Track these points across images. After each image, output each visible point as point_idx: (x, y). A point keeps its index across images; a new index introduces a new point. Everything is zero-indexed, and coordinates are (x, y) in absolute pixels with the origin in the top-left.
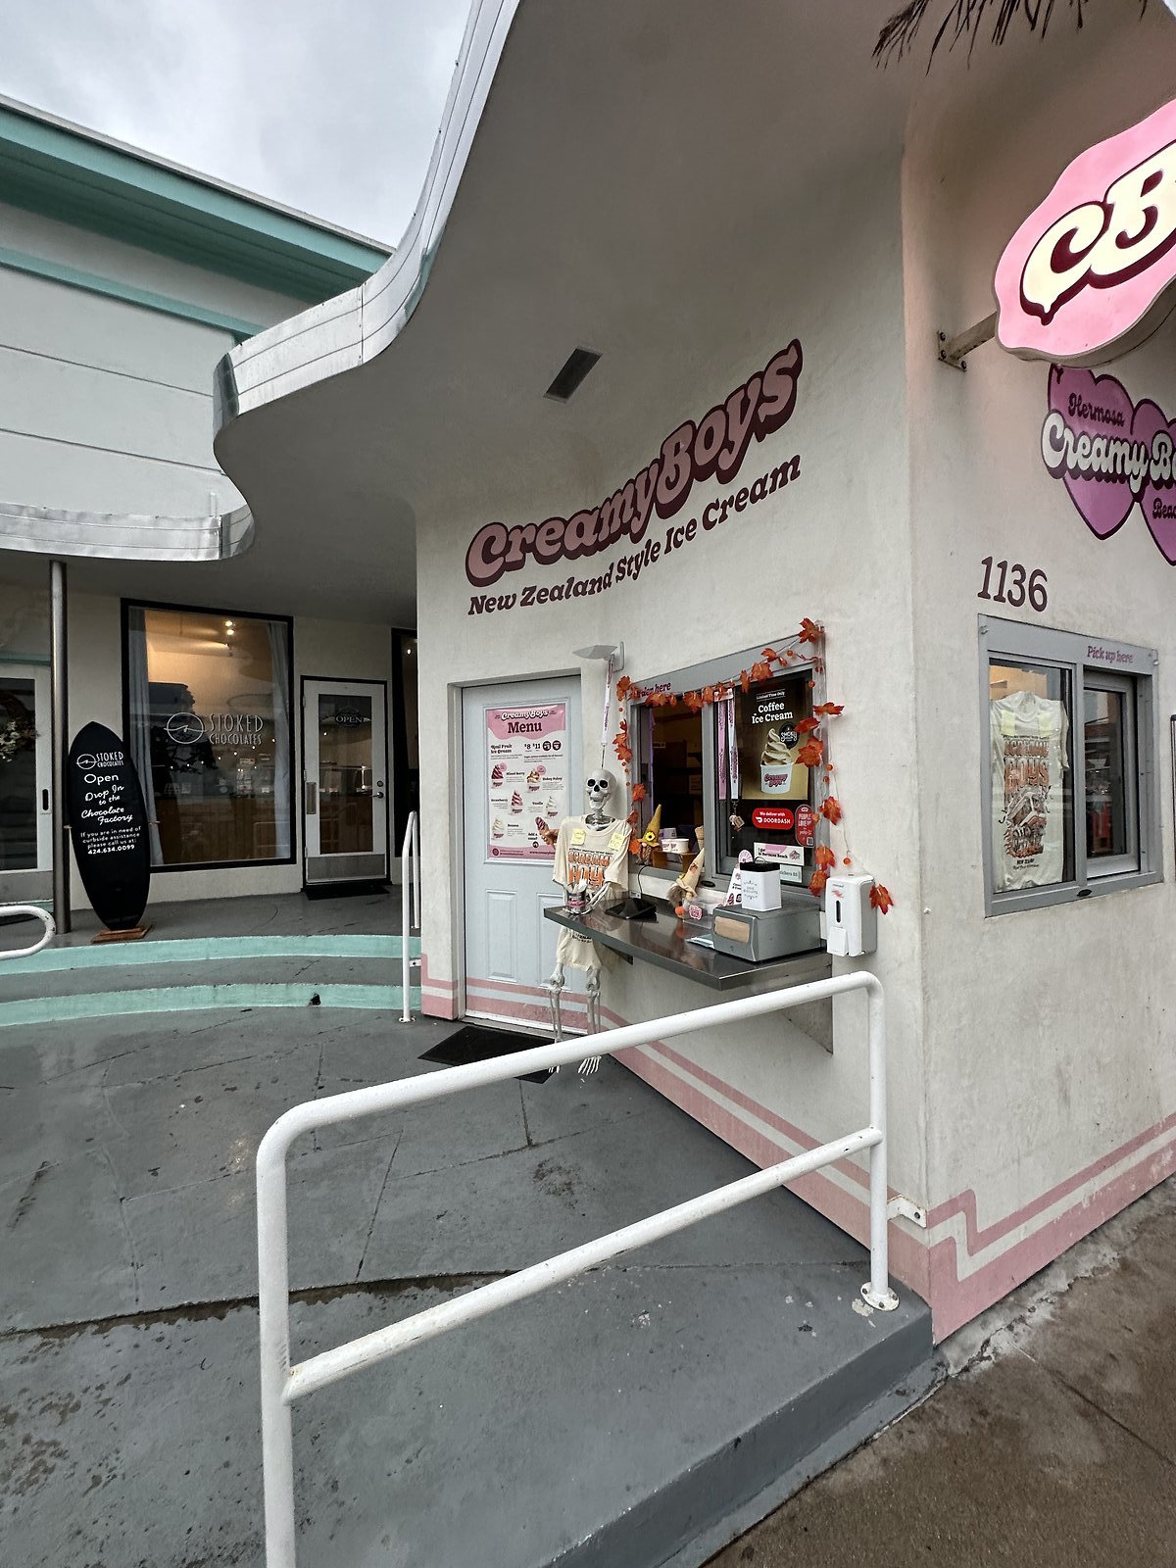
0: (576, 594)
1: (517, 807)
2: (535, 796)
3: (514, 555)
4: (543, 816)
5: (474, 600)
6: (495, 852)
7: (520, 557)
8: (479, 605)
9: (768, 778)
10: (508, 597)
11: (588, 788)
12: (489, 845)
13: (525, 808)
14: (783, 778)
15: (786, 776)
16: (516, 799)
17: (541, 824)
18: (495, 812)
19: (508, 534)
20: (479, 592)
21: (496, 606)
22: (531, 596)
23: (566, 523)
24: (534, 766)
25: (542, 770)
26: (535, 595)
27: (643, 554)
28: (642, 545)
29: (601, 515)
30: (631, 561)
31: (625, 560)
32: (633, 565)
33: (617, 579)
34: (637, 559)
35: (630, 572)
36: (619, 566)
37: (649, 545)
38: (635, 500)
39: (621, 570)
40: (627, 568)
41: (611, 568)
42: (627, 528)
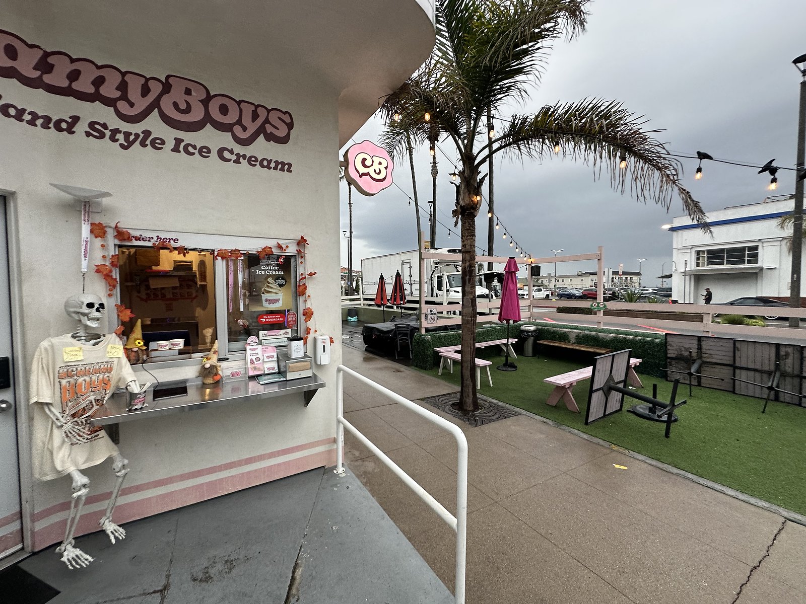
9: (266, 300)
11: (86, 310)
14: (278, 300)
15: (279, 299)
27: (137, 135)
28: (136, 128)
29: (51, 60)
30: (116, 131)
31: (105, 126)
32: (120, 137)
33: (88, 134)
34: (127, 135)
35: (113, 139)
36: (92, 125)
37: (147, 133)
38: (123, 87)
39: (97, 130)
40: (108, 133)
41: (76, 119)
42: (109, 102)
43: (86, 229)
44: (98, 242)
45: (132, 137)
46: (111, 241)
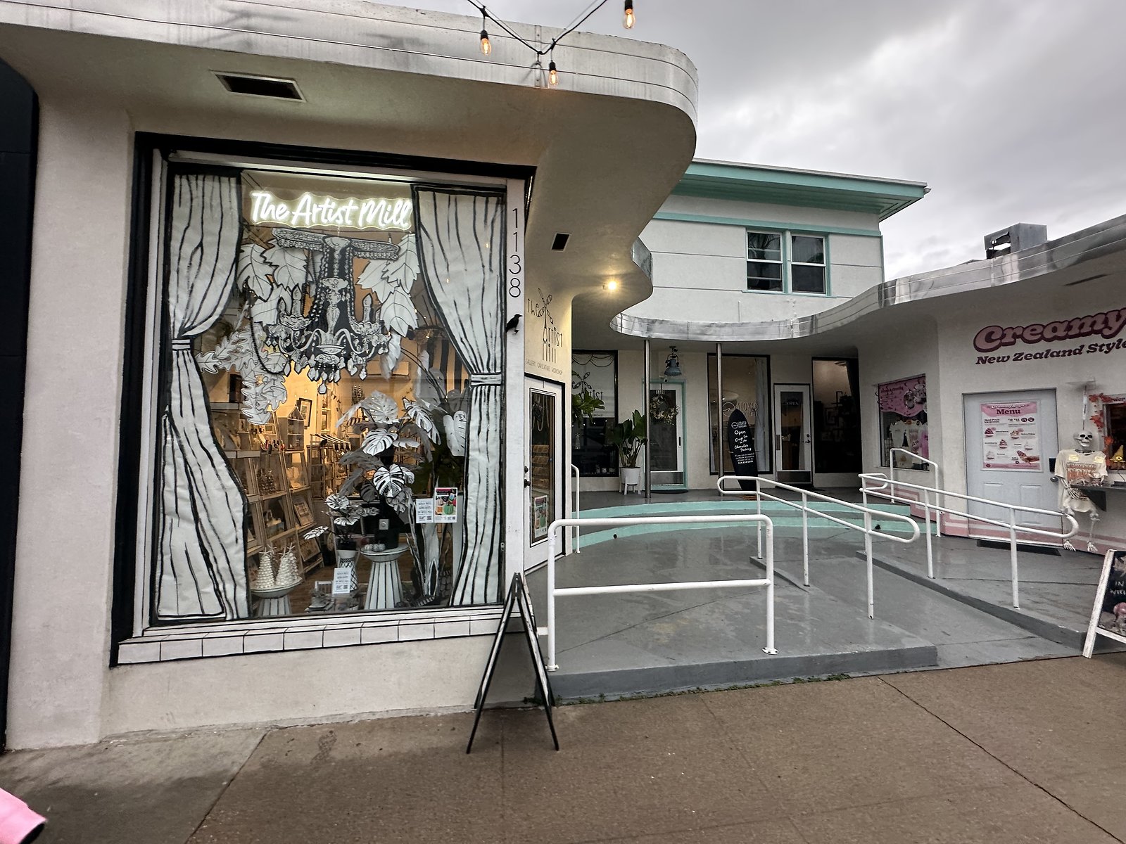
0: (1052, 356)
1: (1003, 446)
2: (1017, 442)
3: (1008, 339)
4: (1022, 450)
5: (980, 358)
6: (988, 466)
7: (1013, 340)
8: (982, 361)
10: (1004, 357)
11: (1080, 438)
12: (984, 463)
13: (1009, 448)
16: (1002, 443)
17: (1021, 454)
18: (987, 449)
19: (1003, 330)
20: (983, 355)
21: (995, 361)
22: (1018, 357)
23: (1044, 327)
24: (1016, 429)
25: (1021, 430)
26: (1023, 356)
27: (1114, 344)
28: (1114, 340)
29: (1071, 324)
30: (1103, 345)
31: (1096, 345)
32: (1105, 348)
33: (1088, 352)
34: (1108, 345)
35: (1101, 350)
36: (1090, 347)
37: (1120, 341)
38: (1106, 322)
39: (1092, 349)
40: (1098, 348)
41: (1082, 347)
42: (1099, 332)
43: (1085, 400)
44: (1094, 404)
45: (1111, 346)
46: (1100, 403)
